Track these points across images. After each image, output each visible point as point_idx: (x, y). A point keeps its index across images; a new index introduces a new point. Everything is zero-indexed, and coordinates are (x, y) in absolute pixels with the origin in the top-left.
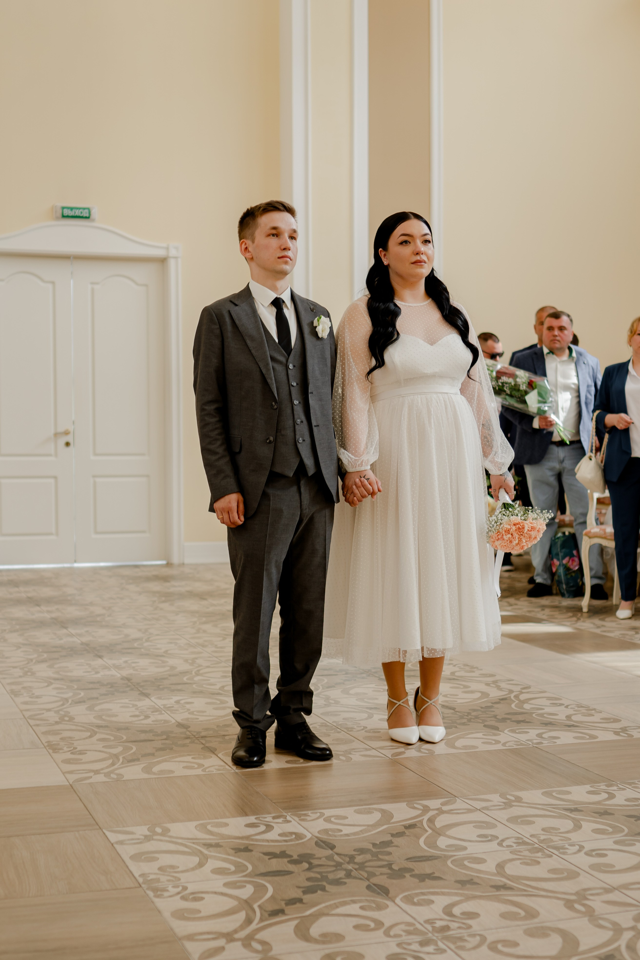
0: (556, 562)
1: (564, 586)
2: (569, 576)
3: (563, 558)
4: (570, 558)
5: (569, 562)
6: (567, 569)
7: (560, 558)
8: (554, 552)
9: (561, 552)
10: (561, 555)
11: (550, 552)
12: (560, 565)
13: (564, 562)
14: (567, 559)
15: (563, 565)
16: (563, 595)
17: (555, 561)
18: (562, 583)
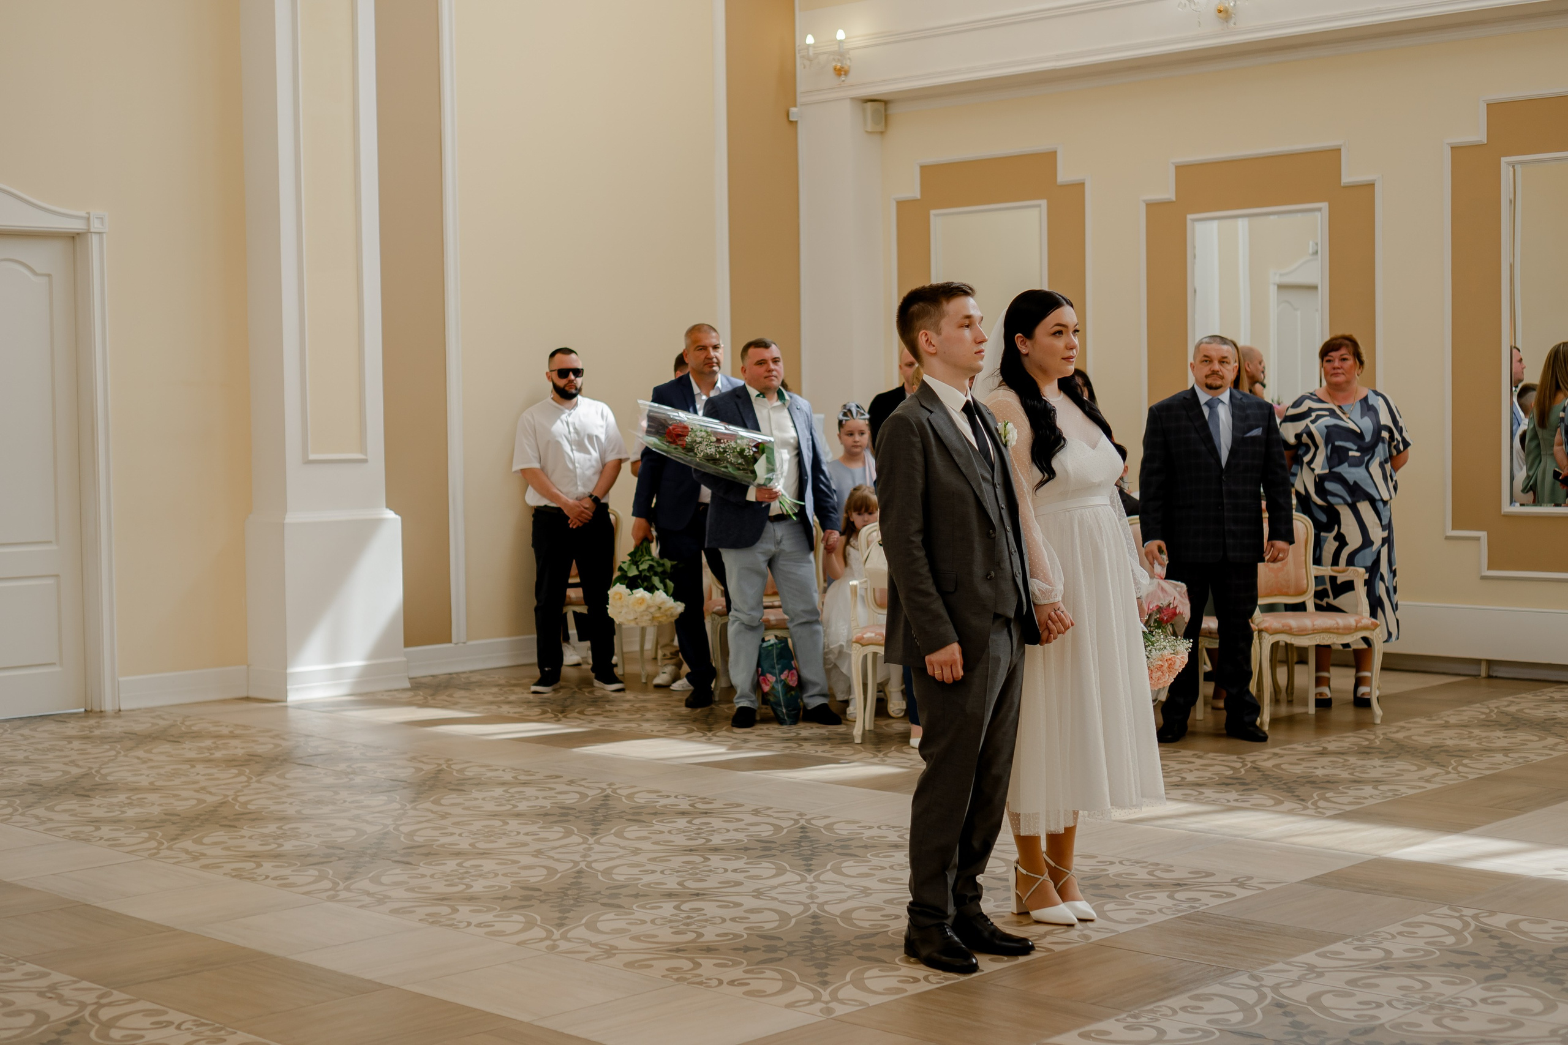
0: (772, 678)
1: (784, 711)
2: (789, 696)
3: (781, 672)
4: (790, 670)
5: (788, 677)
6: (787, 688)
7: (777, 672)
8: (766, 665)
9: (778, 664)
10: (778, 667)
11: (759, 665)
12: (777, 681)
13: (783, 677)
14: (786, 672)
15: (781, 681)
16: (781, 722)
17: (769, 676)
18: (781, 706)
